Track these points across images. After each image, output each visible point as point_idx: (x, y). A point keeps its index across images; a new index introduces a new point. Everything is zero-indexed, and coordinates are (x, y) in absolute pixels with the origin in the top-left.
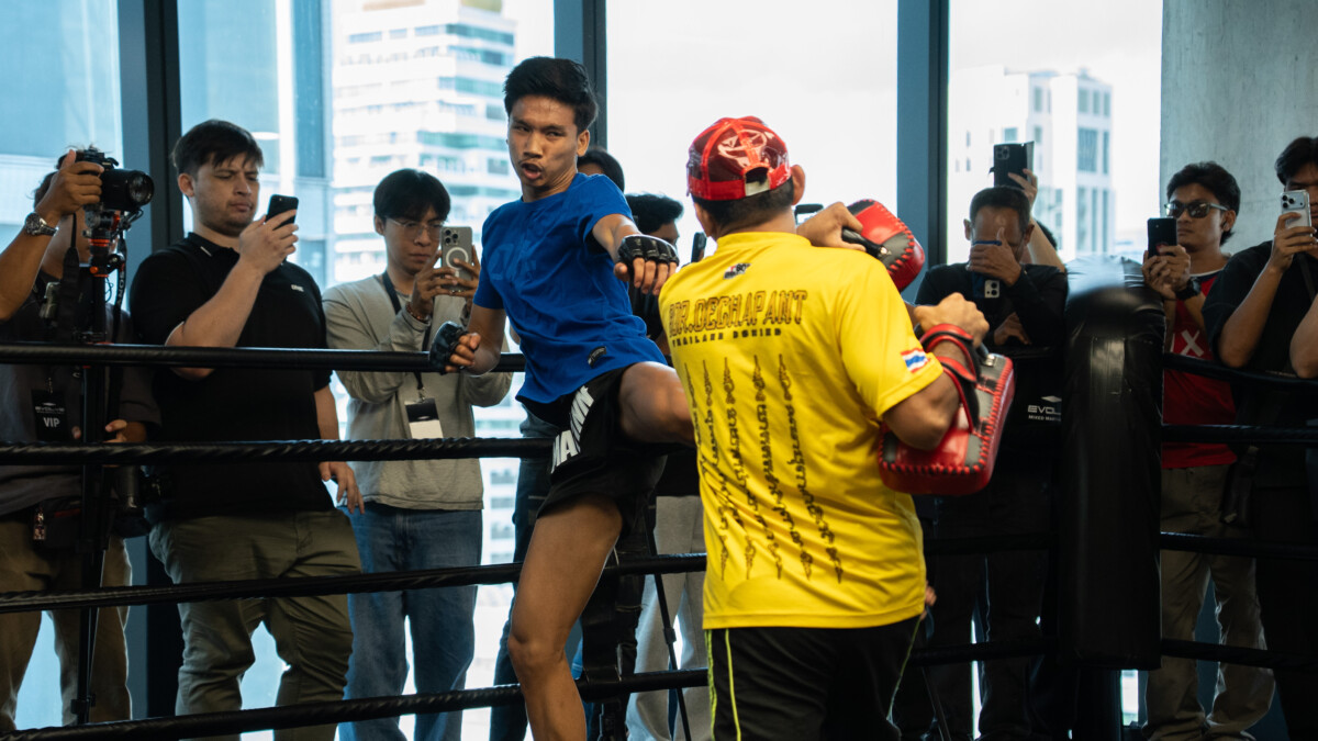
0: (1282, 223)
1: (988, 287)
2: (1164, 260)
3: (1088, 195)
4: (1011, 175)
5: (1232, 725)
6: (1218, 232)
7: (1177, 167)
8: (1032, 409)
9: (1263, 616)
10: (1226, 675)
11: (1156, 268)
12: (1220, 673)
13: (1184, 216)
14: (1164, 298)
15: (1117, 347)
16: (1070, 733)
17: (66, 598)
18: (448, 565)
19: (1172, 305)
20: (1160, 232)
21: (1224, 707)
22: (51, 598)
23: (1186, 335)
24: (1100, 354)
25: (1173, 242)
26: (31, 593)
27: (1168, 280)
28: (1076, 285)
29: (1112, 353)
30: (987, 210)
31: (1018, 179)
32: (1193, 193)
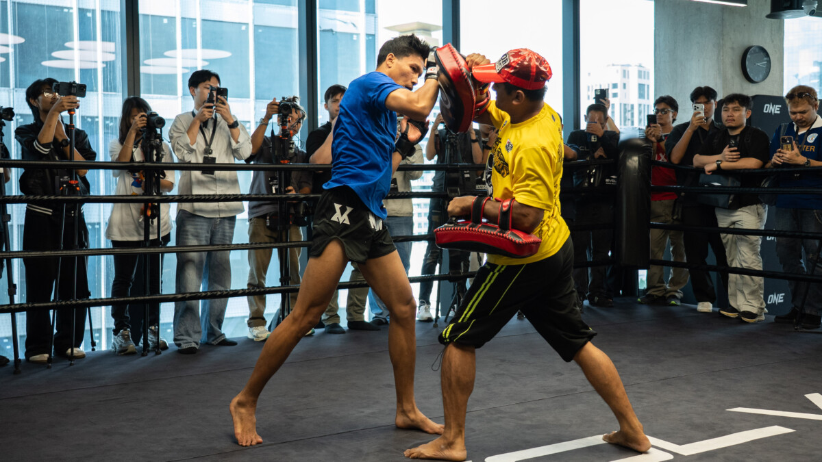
0: (695, 115)
1: (593, 138)
2: (652, 129)
3: (642, 106)
4: (601, 100)
5: (675, 288)
6: (671, 119)
7: (658, 98)
8: (607, 180)
9: (686, 251)
10: (673, 271)
11: (650, 131)
12: (671, 270)
13: (660, 114)
14: (652, 142)
15: (636, 158)
16: (621, 291)
17: (281, 244)
18: (400, 235)
19: (655, 144)
20: (651, 119)
21: (673, 282)
22: (277, 244)
23: (661, 155)
24: (630, 161)
25: (655, 122)
26: (266, 243)
27: (654, 136)
28: (622, 137)
29: (634, 161)
30: (592, 112)
31: (603, 101)
32: (662, 106)
